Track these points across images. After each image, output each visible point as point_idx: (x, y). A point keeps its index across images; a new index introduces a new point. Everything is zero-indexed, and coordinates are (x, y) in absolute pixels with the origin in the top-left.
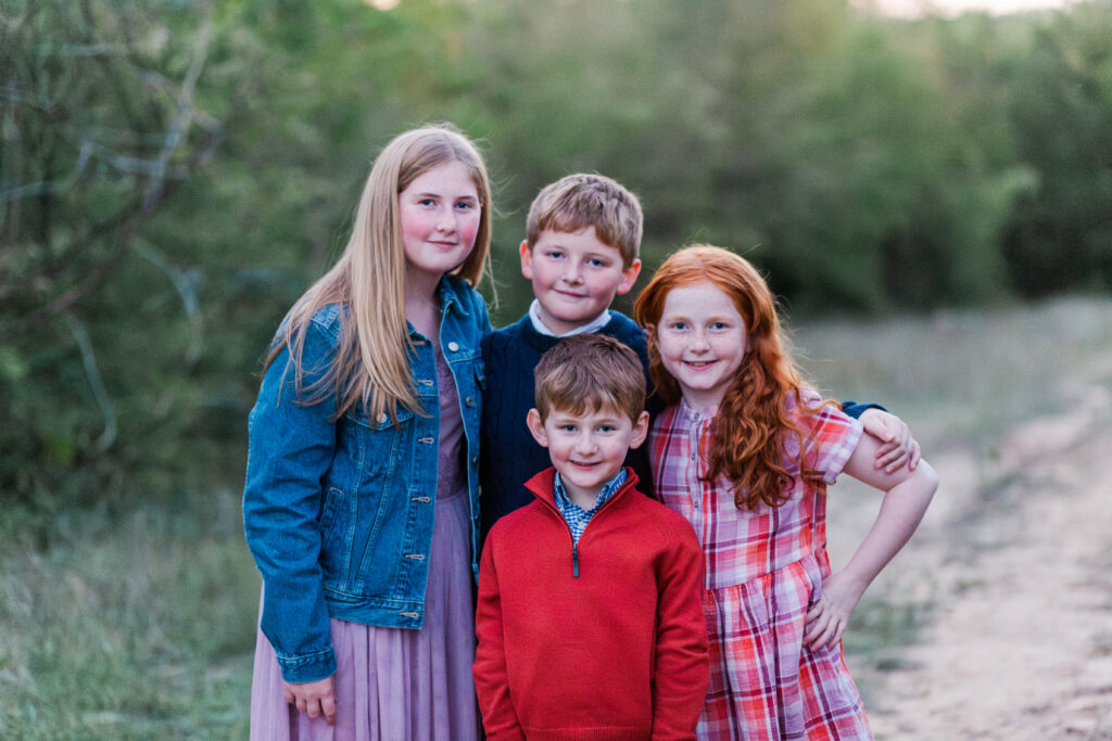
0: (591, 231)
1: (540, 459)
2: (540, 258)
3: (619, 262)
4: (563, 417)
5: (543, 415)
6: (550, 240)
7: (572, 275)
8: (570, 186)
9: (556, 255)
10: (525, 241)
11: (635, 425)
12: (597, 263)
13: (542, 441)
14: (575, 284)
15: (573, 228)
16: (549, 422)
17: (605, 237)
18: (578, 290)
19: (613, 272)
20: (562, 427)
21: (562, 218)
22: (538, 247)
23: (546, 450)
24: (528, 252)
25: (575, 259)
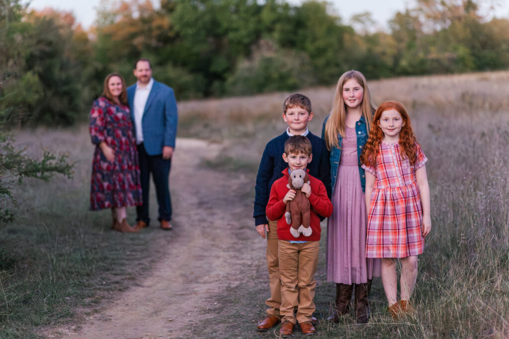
1: (286, 165)
2: (288, 116)
4: (293, 155)
5: (287, 155)
6: (289, 111)
7: (297, 118)
9: (292, 114)
11: (309, 157)
12: (302, 114)
13: (286, 161)
14: (298, 120)
16: (289, 156)
18: (299, 121)
19: (306, 116)
20: (292, 157)
22: (287, 114)
23: (287, 163)
25: (296, 114)
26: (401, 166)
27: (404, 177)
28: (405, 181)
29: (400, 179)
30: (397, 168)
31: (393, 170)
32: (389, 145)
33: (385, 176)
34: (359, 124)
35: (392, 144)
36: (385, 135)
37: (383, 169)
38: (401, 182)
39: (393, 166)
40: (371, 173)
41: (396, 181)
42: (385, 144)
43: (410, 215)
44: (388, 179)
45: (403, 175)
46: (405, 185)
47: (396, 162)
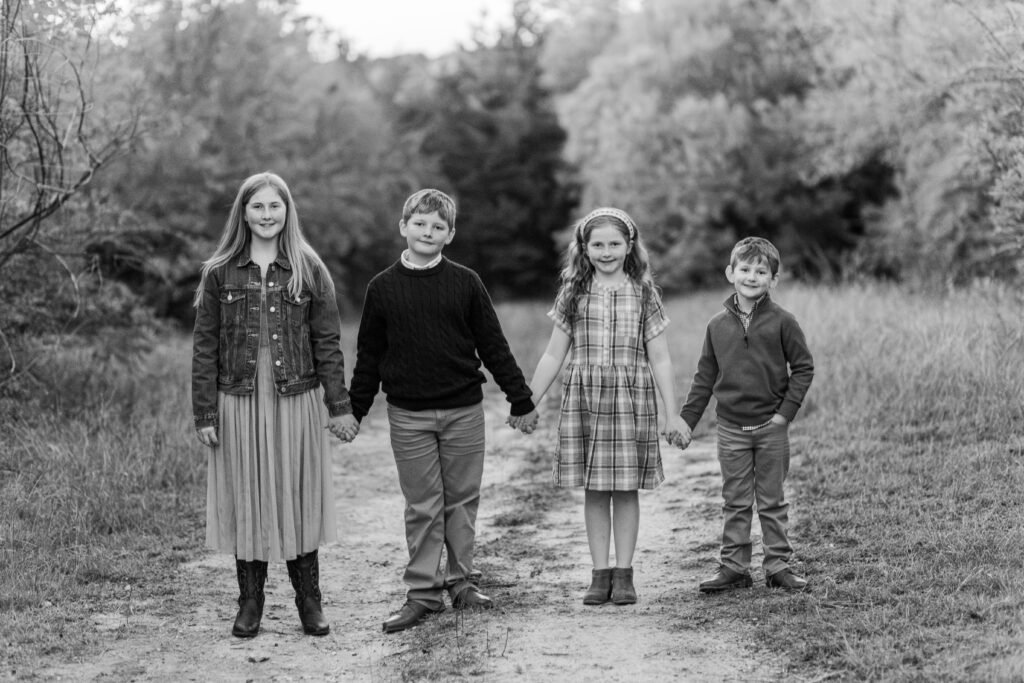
0: (436, 213)
2: (410, 227)
3: (447, 229)
6: (416, 217)
7: (428, 233)
8: (425, 194)
9: (420, 224)
10: (402, 220)
15: (428, 211)
17: (442, 216)
18: (430, 241)
19: (445, 233)
21: (423, 207)
24: (403, 225)
25: (429, 226)
26: (615, 331)
27: (614, 351)
28: (614, 357)
29: (606, 352)
30: (606, 332)
31: (600, 333)
32: (601, 288)
33: (584, 341)
34: (273, 268)
35: (607, 289)
36: (597, 271)
37: (583, 329)
38: (605, 358)
39: (600, 328)
40: (565, 331)
41: (599, 354)
42: (596, 285)
43: (619, 419)
44: (588, 347)
45: (614, 347)
46: (614, 364)
47: (607, 321)
